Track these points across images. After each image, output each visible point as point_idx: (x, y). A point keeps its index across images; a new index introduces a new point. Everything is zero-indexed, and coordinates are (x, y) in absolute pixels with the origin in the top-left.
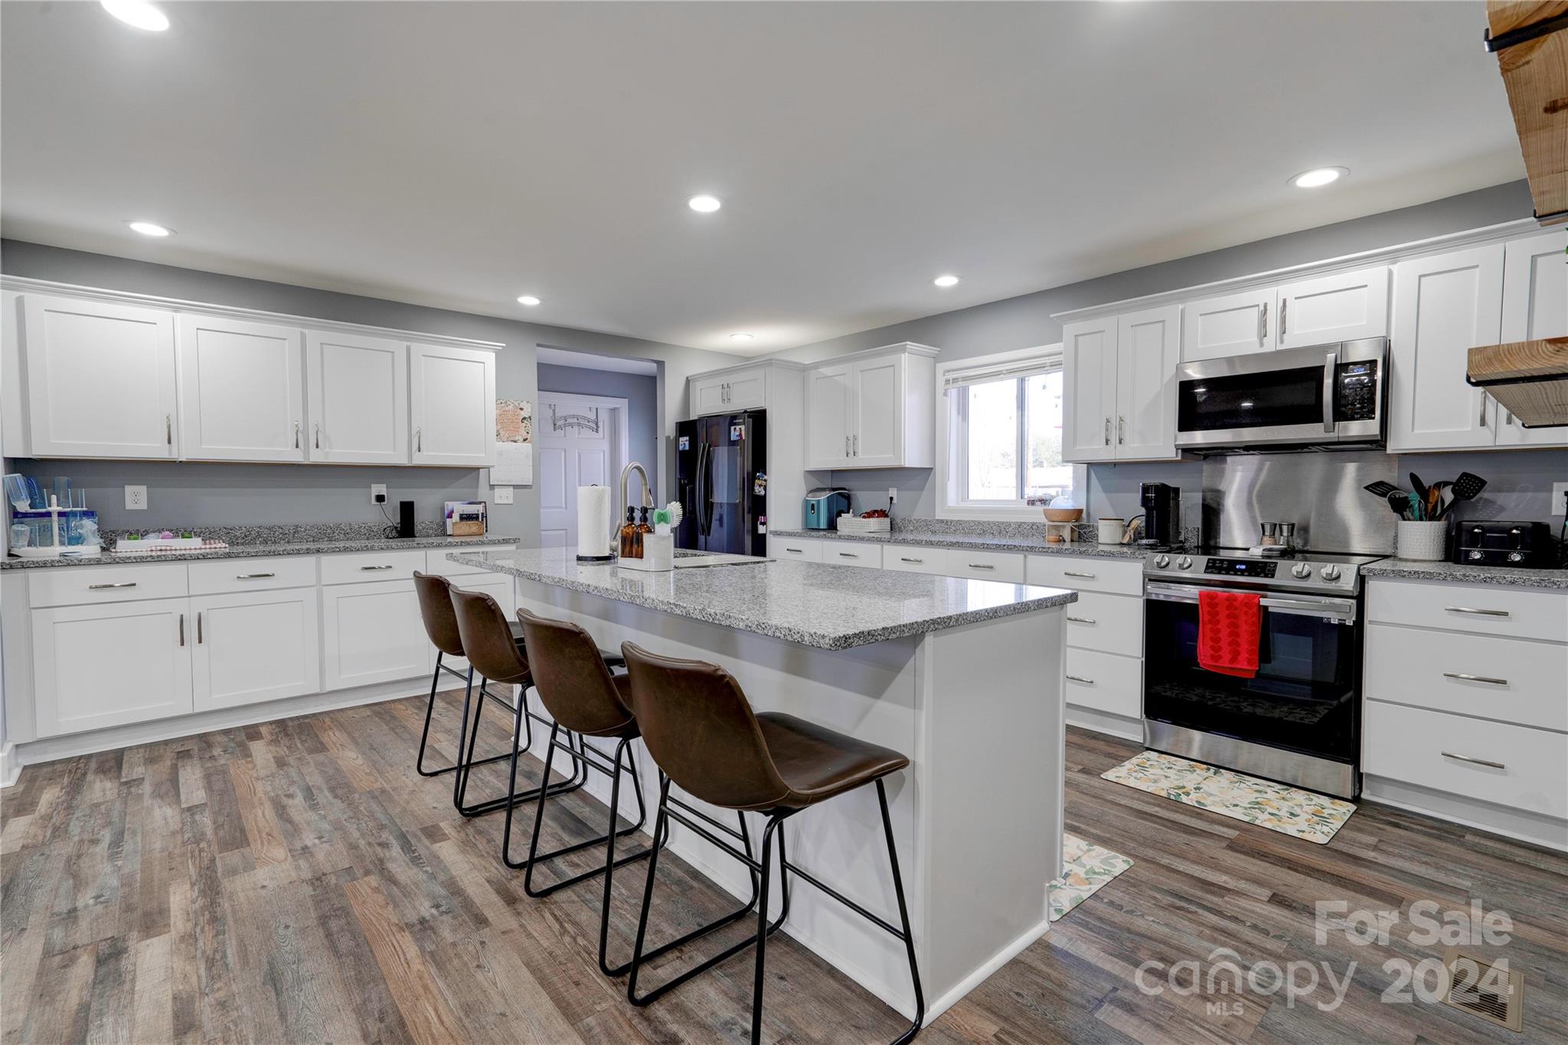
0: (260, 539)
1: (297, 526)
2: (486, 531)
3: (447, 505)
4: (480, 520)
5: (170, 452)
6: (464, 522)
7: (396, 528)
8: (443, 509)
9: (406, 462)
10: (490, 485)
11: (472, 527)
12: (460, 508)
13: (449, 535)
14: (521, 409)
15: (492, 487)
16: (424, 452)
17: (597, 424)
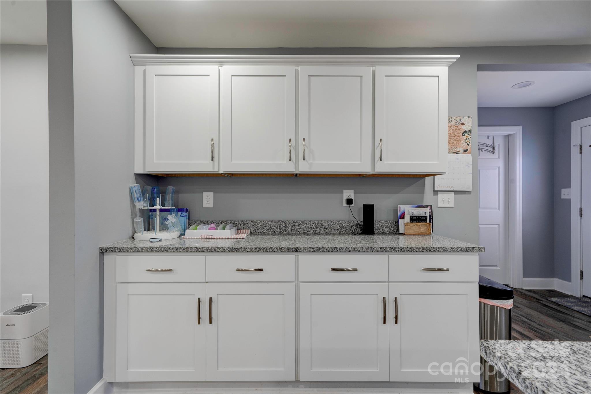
0: (272, 230)
1: (294, 222)
2: (432, 232)
3: (400, 208)
4: (428, 222)
5: (214, 168)
6: (414, 223)
7: (360, 225)
8: (396, 211)
9: (371, 171)
10: (434, 191)
11: (421, 227)
12: (410, 211)
13: (402, 234)
14: (463, 124)
15: (436, 192)
16: (385, 161)
17: (493, 148)
